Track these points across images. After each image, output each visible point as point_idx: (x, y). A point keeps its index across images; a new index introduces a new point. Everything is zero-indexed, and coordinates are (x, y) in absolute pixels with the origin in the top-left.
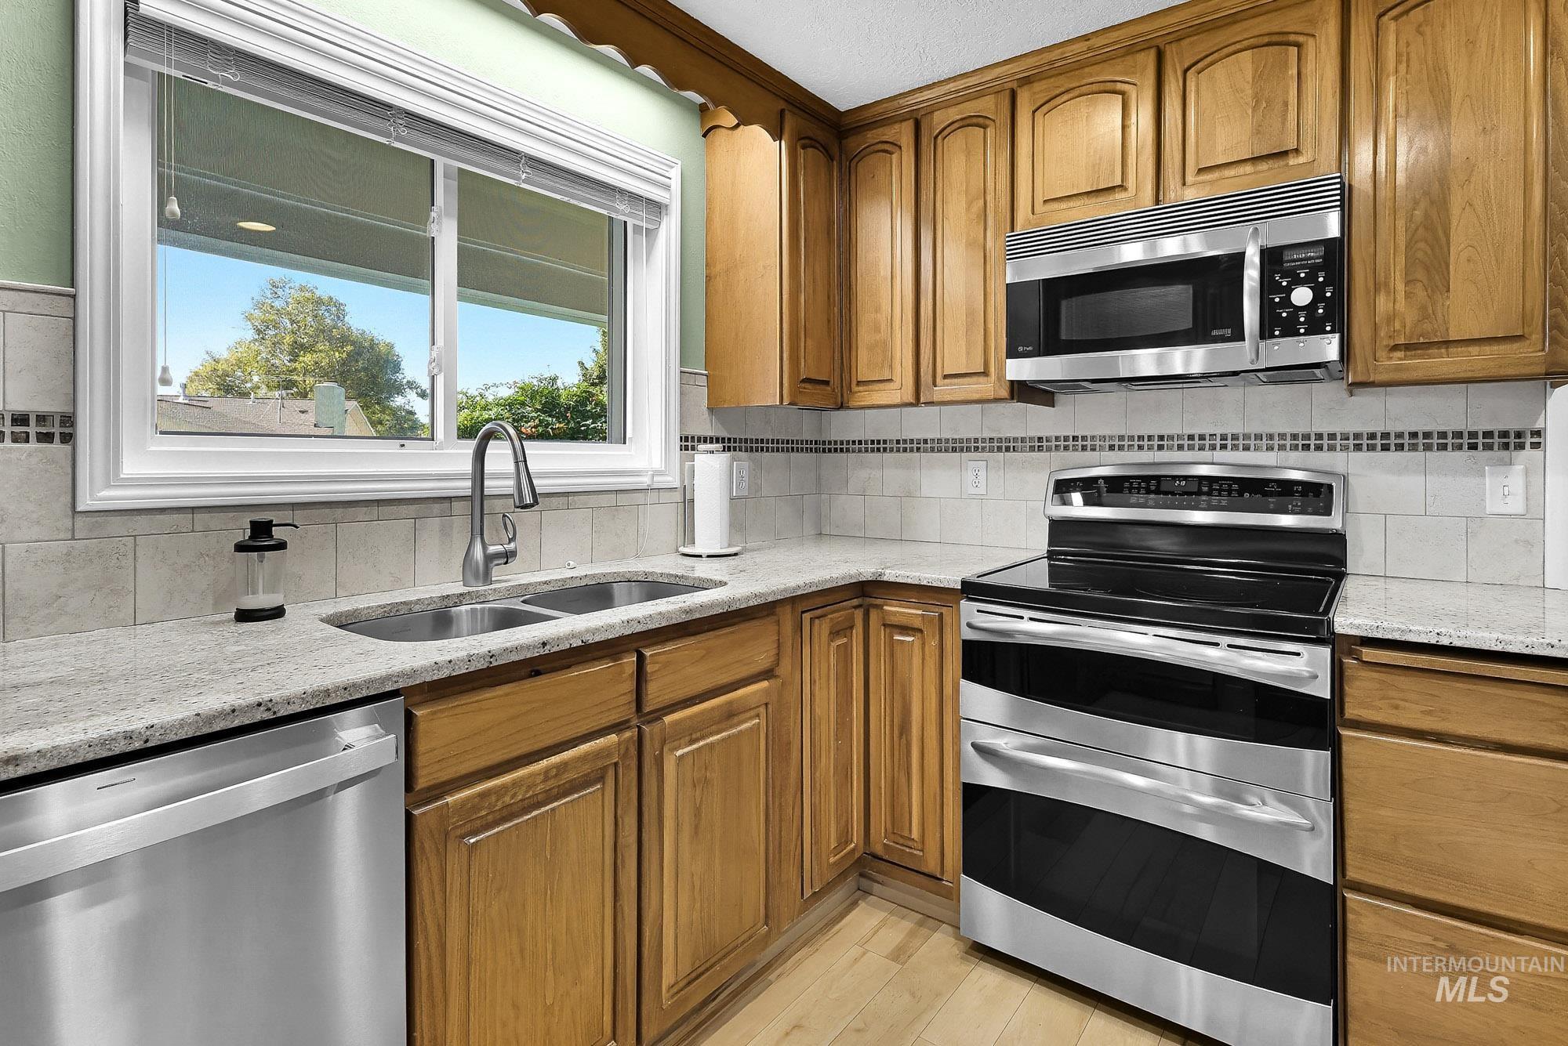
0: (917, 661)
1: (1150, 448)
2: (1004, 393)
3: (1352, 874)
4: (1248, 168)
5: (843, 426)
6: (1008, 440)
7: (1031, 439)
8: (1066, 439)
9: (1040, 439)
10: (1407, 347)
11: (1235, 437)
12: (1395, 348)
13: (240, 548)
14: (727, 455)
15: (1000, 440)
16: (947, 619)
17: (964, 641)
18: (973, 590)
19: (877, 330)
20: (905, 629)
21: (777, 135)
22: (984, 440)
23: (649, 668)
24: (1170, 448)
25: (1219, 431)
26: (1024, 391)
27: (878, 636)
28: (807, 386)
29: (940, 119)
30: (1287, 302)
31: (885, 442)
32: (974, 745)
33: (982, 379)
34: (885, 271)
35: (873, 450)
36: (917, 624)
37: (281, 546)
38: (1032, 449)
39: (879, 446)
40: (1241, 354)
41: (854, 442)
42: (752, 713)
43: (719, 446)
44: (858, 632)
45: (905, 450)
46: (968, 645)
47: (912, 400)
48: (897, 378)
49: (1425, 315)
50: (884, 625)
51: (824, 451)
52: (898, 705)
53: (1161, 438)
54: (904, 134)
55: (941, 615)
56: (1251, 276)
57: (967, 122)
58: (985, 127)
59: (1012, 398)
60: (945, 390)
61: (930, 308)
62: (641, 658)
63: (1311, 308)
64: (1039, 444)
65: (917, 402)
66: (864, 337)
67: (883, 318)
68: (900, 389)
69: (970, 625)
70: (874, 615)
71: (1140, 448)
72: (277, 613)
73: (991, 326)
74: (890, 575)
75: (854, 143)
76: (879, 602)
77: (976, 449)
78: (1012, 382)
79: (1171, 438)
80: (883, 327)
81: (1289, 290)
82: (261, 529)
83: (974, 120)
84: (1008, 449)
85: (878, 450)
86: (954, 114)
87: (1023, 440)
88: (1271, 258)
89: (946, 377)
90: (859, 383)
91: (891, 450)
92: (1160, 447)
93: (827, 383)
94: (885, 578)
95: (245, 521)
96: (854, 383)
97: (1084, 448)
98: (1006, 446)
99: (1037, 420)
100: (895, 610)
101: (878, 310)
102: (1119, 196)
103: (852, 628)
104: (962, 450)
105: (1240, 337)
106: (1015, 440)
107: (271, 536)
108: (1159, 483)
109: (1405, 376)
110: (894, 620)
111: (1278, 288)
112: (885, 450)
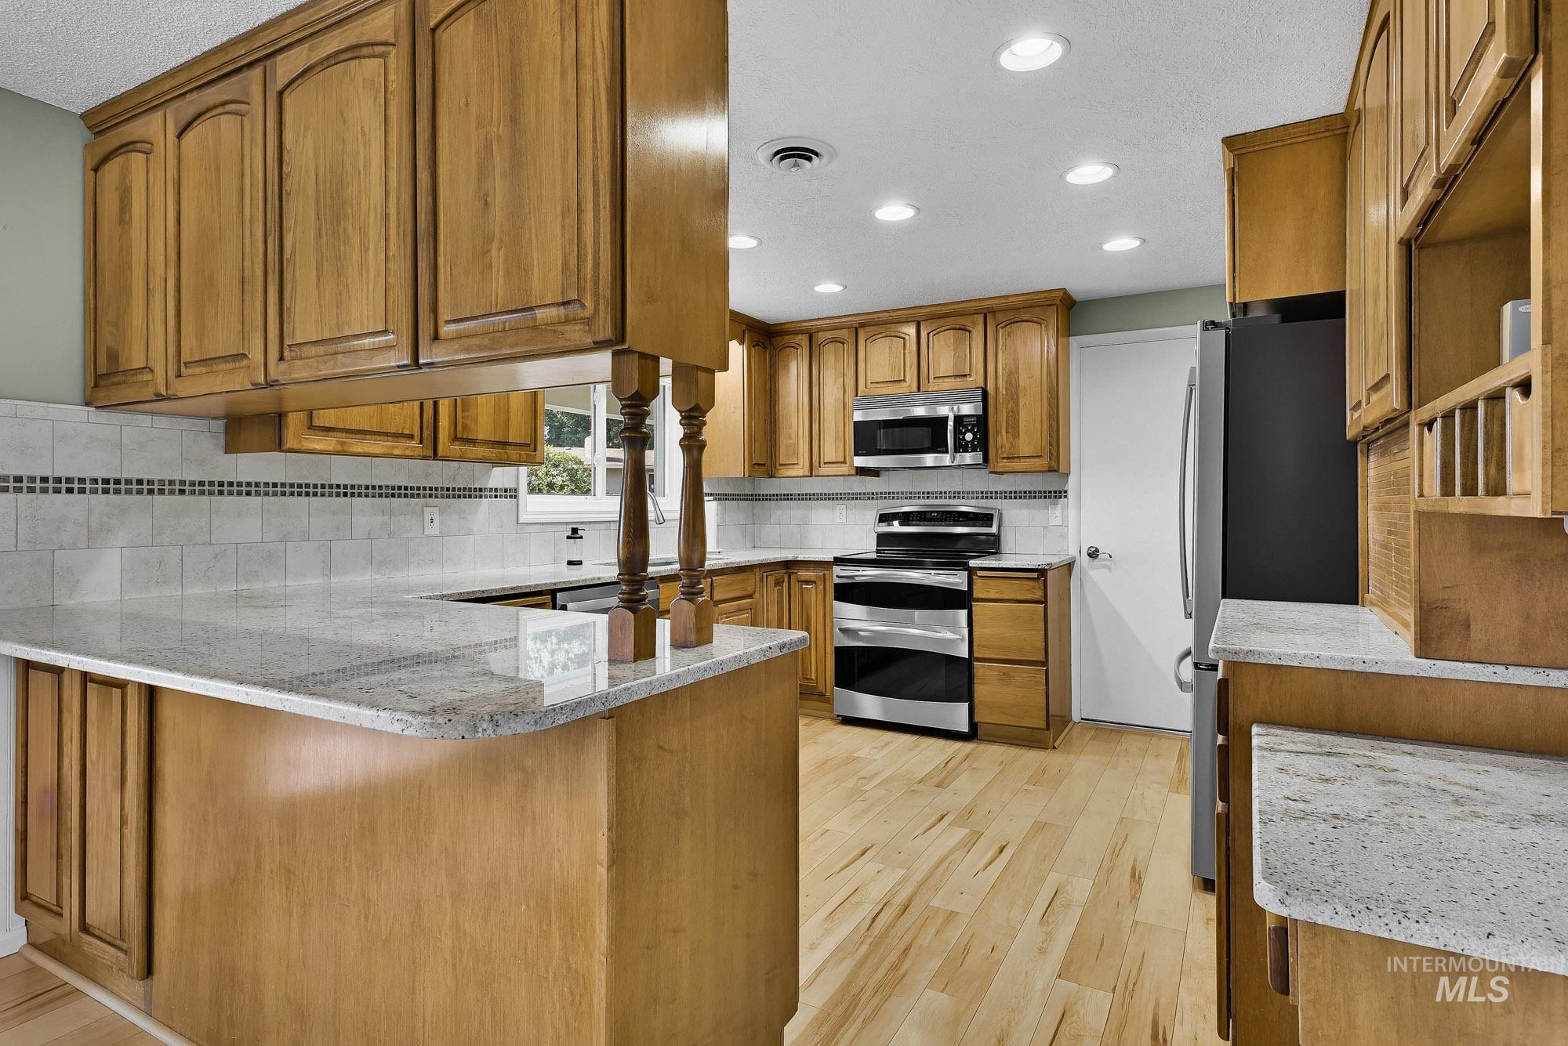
0: (814, 595)
1: (923, 498)
2: (854, 472)
3: (976, 655)
4: (953, 380)
5: (769, 486)
6: (857, 494)
7: (868, 494)
8: (885, 493)
9: (873, 493)
10: (1008, 458)
11: (959, 493)
12: (1003, 458)
13: (568, 537)
14: (715, 502)
15: (853, 494)
16: (827, 576)
17: (835, 584)
18: (839, 561)
19: (790, 438)
20: (808, 582)
21: (742, 342)
22: (845, 494)
23: (715, 584)
24: (932, 498)
25: (953, 490)
26: (862, 471)
27: (795, 586)
28: (756, 467)
29: (822, 336)
30: (964, 439)
31: (791, 495)
32: (840, 630)
33: (843, 465)
34: (794, 408)
35: (785, 499)
36: (813, 579)
37: (581, 537)
38: (869, 498)
39: (787, 497)
40: (946, 459)
41: (774, 495)
42: (746, 612)
43: (712, 498)
44: (786, 585)
45: (803, 499)
46: (836, 585)
47: (809, 474)
48: (801, 463)
49: (1013, 446)
50: (798, 581)
51: (756, 500)
52: (805, 617)
53: (928, 493)
54: (803, 340)
55: (824, 574)
56: (951, 424)
57: (834, 340)
58: (843, 344)
59: (857, 474)
60: (824, 470)
61: (817, 428)
62: (712, 579)
63: (972, 441)
64: (872, 496)
65: (811, 476)
66: (783, 442)
67: (793, 432)
68: (802, 469)
69: (837, 576)
70: (793, 577)
71: (919, 498)
72: (580, 563)
73: (847, 439)
74: (801, 557)
75: (777, 341)
76: (796, 571)
77: (841, 499)
78: (857, 468)
79: (932, 493)
80: (793, 437)
81: (965, 433)
82: (575, 531)
83: (839, 339)
84: (857, 499)
85: (788, 499)
86: (829, 335)
87: (864, 494)
88: (959, 419)
89: (825, 463)
90: (780, 465)
91: (795, 499)
92: (928, 498)
93: (764, 465)
94: (799, 559)
95: (570, 527)
96: (778, 465)
97: (893, 498)
98: (855, 497)
99: (871, 484)
100: (804, 574)
101: (790, 428)
102: (903, 384)
103: (783, 582)
104: (833, 499)
105: (947, 452)
106: (860, 494)
107: (577, 533)
108: (925, 515)
109: (1007, 469)
110: (803, 579)
111: (961, 433)
112: (792, 499)
